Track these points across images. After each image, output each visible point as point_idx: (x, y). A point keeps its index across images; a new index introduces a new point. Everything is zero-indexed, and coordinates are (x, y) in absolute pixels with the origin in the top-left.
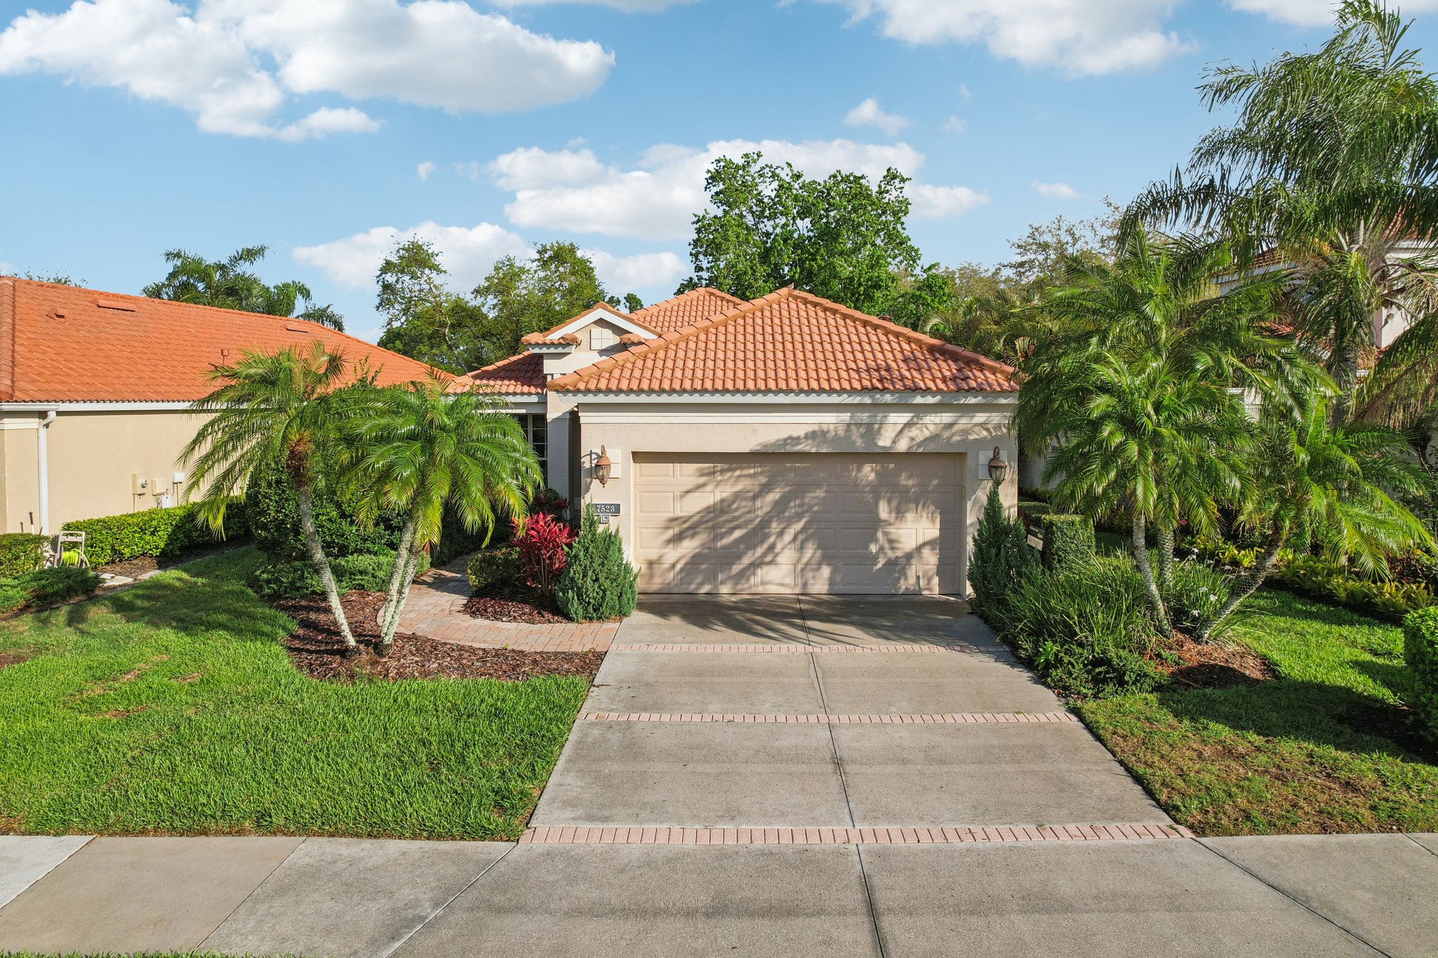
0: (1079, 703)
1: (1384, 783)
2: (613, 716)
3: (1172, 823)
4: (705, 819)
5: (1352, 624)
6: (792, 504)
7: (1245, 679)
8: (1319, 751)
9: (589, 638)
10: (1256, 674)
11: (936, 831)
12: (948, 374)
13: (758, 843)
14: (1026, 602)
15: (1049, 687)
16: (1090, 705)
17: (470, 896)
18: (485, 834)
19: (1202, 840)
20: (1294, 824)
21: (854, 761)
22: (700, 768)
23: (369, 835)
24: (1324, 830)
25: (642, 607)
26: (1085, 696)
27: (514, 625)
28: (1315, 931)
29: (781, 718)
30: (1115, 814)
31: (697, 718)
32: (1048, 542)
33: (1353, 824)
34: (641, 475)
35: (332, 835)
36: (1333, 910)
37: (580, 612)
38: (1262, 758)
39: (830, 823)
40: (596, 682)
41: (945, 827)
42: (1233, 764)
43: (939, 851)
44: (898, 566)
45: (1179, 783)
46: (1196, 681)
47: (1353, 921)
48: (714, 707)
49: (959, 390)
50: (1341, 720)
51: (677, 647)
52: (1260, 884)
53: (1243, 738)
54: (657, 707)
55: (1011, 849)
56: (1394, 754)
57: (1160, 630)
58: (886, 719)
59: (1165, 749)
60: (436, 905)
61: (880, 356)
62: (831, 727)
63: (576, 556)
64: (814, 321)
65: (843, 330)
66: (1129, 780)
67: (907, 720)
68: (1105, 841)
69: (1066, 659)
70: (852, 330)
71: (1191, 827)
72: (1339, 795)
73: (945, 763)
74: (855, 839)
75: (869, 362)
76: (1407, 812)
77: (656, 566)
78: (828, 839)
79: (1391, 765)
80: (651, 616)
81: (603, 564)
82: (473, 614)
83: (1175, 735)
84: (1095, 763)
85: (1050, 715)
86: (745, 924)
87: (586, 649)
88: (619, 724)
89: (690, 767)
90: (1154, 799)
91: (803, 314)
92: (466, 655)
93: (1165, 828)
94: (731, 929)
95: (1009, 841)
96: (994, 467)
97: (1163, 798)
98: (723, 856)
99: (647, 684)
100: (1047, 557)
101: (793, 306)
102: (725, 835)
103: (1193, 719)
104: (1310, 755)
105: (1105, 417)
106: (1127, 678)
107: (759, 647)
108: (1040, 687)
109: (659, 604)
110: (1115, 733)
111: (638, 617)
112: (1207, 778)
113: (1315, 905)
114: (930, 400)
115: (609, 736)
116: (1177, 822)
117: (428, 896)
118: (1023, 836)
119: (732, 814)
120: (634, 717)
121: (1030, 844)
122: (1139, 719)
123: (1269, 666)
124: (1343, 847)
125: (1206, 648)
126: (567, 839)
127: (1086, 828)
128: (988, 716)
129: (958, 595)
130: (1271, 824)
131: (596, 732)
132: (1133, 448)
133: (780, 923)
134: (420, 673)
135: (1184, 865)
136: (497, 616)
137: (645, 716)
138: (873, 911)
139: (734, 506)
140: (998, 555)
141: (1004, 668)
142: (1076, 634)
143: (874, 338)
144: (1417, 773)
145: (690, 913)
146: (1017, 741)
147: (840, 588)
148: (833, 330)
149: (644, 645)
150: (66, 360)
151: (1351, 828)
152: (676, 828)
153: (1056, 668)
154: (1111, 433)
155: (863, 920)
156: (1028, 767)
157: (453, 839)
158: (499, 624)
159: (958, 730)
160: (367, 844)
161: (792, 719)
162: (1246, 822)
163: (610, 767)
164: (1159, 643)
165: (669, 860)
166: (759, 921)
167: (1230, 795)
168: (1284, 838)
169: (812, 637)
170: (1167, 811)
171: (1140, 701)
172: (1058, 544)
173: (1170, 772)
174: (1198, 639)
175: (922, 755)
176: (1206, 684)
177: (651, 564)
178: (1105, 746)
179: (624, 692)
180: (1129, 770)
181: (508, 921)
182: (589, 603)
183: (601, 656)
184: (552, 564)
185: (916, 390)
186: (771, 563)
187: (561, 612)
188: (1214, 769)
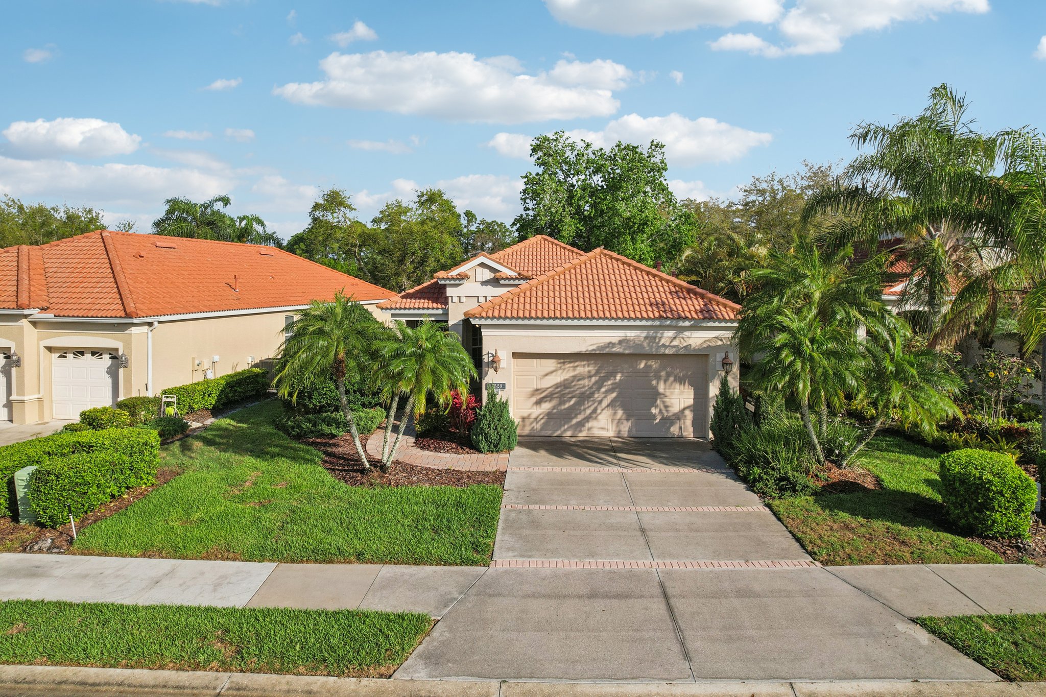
0: (771, 502)
1: (921, 542)
2: (520, 507)
3: (812, 560)
4: (580, 557)
5: (932, 457)
6: (606, 383)
7: (864, 489)
8: (893, 526)
9: (493, 463)
10: (871, 487)
11: (694, 563)
12: (698, 308)
13: (607, 568)
14: (743, 444)
15: (755, 492)
16: (777, 502)
17: (475, 590)
18: (473, 563)
19: (826, 568)
20: (871, 560)
21: (651, 530)
22: (572, 533)
23: (415, 564)
24: (886, 563)
25: (520, 444)
26: (774, 498)
27: (448, 455)
28: (869, 604)
29: (610, 508)
30: (784, 555)
31: (565, 508)
32: (758, 407)
33: (900, 560)
34: (517, 366)
35: (395, 564)
36: (880, 596)
37: (486, 447)
38: (863, 530)
39: (642, 559)
40: (505, 488)
41: (699, 561)
42: (848, 533)
43: (696, 572)
44: (669, 421)
45: (818, 541)
46: (836, 490)
47: (887, 600)
48: (573, 502)
49: (704, 318)
50: (909, 510)
51: (545, 469)
52: (849, 586)
53: (856, 520)
54: (542, 502)
55: (732, 571)
56: (929, 527)
57: (819, 462)
58: (666, 509)
59: (814, 525)
60: (460, 593)
61: (657, 295)
62: (637, 513)
63: (484, 415)
64: (617, 271)
65: (635, 277)
66: (794, 540)
67: (678, 509)
68: (778, 567)
69: (765, 477)
70: (640, 277)
71: (821, 562)
72: (897, 547)
73: (699, 531)
74: (655, 566)
75: (651, 299)
76: (927, 555)
77: (526, 420)
78: (641, 566)
79: (926, 533)
80: (527, 450)
81: (499, 420)
82: (422, 448)
83: (820, 518)
84: (777, 532)
85: (755, 507)
86: (607, 601)
87: (494, 469)
88: (525, 510)
89: (567, 532)
90: (805, 549)
91: (610, 266)
92: (430, 473)
93: (808, 563)
94: (600, 604)
95: (731, 567)
96: (726, 364)
97: (809, 549)
98: (591, 573)
99: (534, 490)
100: (757, 417)
101: (604, 260)
102: (590, 564)
103: (831, 510)
104: (888, 529)
105: (785, 345)
106: (797, 488)
107: (592, 469)
108: (750, 492)
109: (530, 442)
110: (788, 517)
111: (518, 451)
112: (832, 539)
113: (872, 594)
114: (687, 324)
115: (521, 516)
116: (815, 560)
117: (455, 589)
118: (738, 565)
119: (592, 555)
120: (531, 507)
121: (741, 569)
122: (802, 510)
123: (878, 481)
124: (893, 570)
125: (844, 472)
126: (513, 565)
127: (769, 563)
128: (721, 508)
129: (705, 438)
130: (860, 560)
131: (513, 515)
132: (799, 365)
133: (623, 601)
134: (408, 483)
135: (815, 579)
136: (437, 449)
137: (537, 507)
138: (666, 596)
139: (573, 384)
140: (727, 416)
141: (730, 482)
142: (771, 463)
143: (653, 283)
144: (938, 536)
145: (580, 597)
146: (736, 521)
147: (634, 433)
148: (629, 277)
149: (526, 468)
150: (154, 287)
151: (899, 562)
152: (566, 561)
153: (759, 482)
154: (786, 356)
155: (663, 600)
156: (742, 533)
157: (457, 565)
158: (439, 454)
159: (706, 515)
160: (415, 568)
161: (616, 509)
162: (849, 559)
163: (526, 532)
164: (817, 470)
165: (565, 575)
166: (613, 600)
167: (843, 547)
168: (865, 567)
169: (622, 463)
170: (810, 555)
171: (803, 500)
172: (763, 408)
173: (814, 536)
174: (839, 466)
175: (686, 527)
176: (841, 492)
177: (524, 419)
178: (783, 523)
179: (522, 494)
180: (794, 535)
181: (495, 599)
182: (491, 442)
183: (504, 474)
184: (466, 419)
185: (680, 318)
186: (596, 418)
187: (475, 447)
188: (837, 535)
